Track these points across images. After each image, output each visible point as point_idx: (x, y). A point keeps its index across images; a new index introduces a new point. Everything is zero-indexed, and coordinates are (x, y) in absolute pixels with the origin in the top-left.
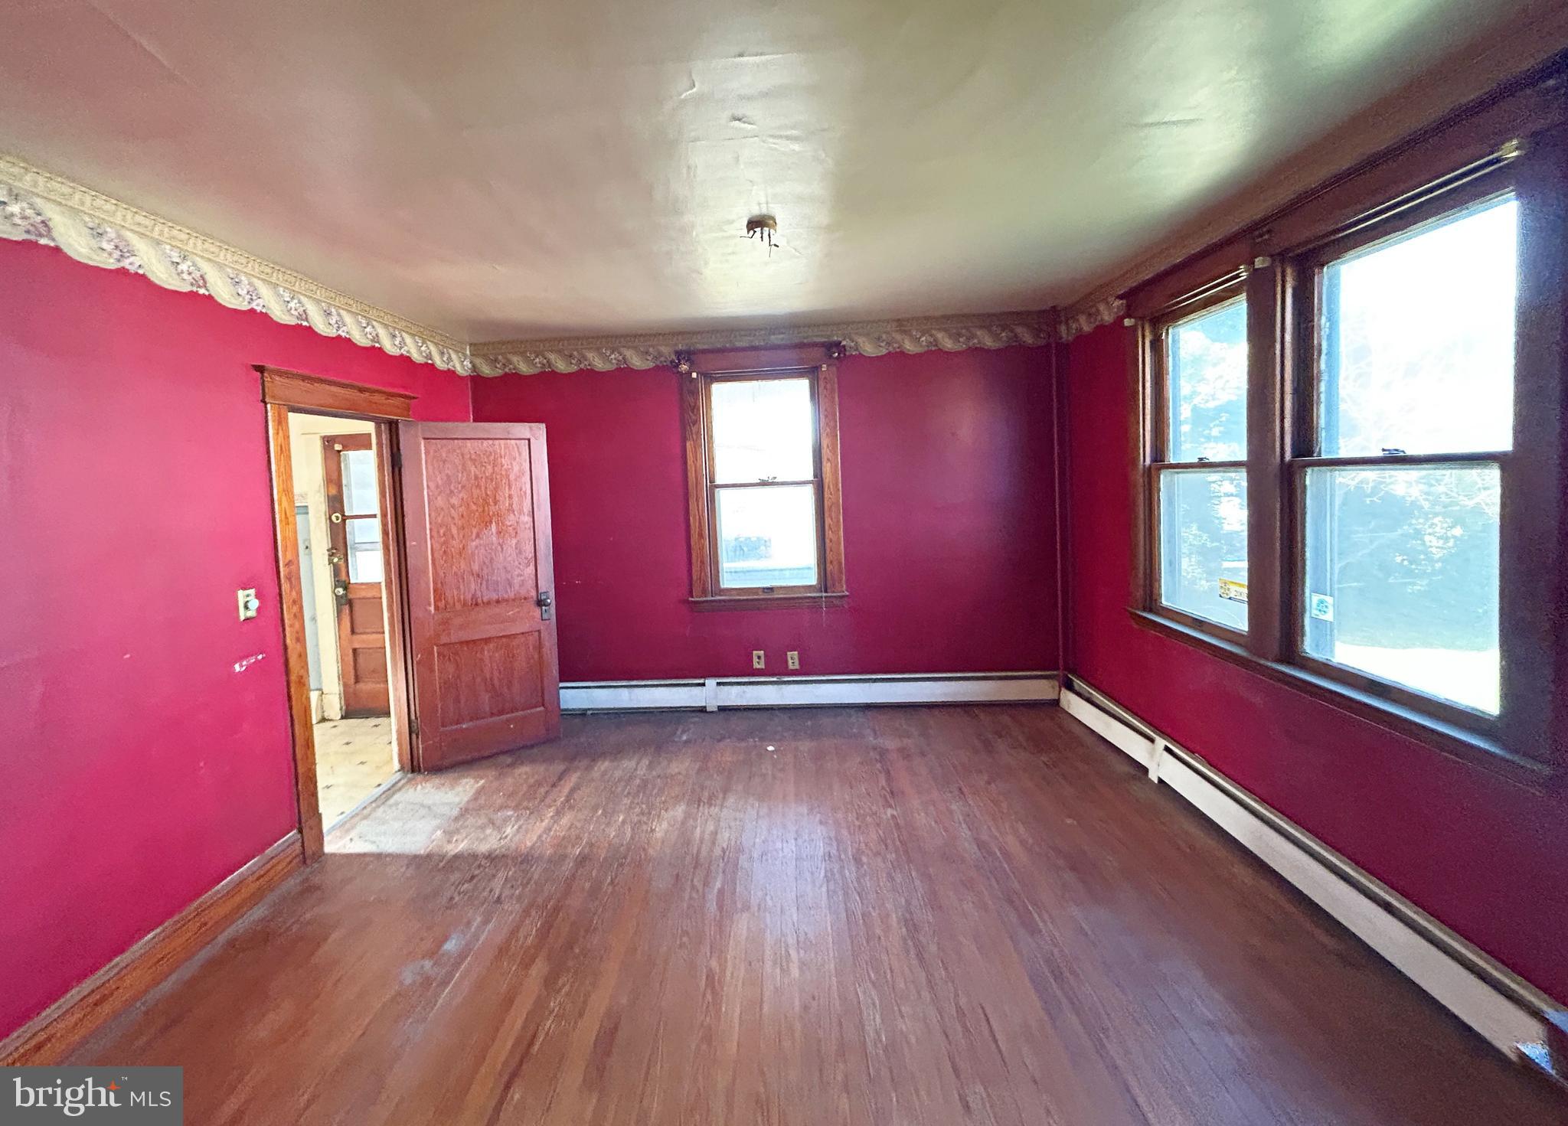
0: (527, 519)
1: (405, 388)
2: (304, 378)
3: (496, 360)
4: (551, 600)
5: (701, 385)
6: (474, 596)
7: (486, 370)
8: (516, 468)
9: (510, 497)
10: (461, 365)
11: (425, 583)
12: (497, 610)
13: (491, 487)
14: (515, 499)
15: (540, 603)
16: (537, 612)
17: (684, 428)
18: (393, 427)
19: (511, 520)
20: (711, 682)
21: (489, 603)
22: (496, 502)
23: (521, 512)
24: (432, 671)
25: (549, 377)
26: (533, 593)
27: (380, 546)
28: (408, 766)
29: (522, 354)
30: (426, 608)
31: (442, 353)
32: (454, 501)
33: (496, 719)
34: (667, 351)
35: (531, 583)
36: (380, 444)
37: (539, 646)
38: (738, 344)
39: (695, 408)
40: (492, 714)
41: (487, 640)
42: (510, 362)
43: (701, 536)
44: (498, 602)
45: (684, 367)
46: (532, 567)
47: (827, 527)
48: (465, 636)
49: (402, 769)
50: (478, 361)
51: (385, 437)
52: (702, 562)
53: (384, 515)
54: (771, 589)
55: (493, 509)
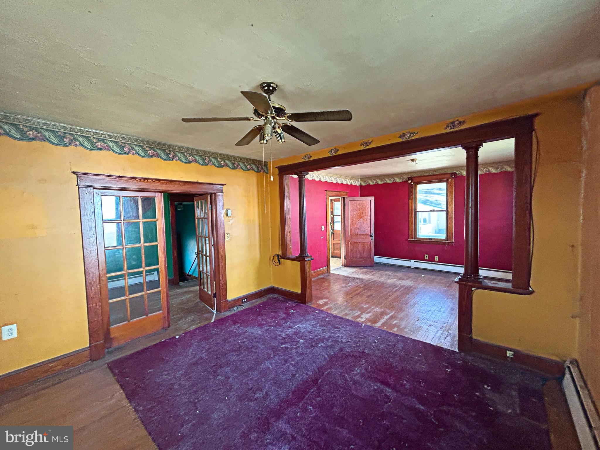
0: (369, 217)
1: (346, 190)
2: (331, 191)
3: (365, 182)
4: (373, 235)
5: (414, 186)
6: (357, 233)
7: (363, 184)
8: (367, 206)
9: (366, 212)
10: (358, 184)
11: (348, 229)
12: (362, 236)
13: (362, 210)
14: (367, 213)
15: (371, 236)
16: (370, 238)
17: (409, 196)
18: (344, 198)
19: (366, 217)
20: (412, 261)
21: (360, 235)
22: (363, 213)
23: (368, 216)
24: (349, 246)
25: (377, 185)
26: (370, 234)
27: (341, 222)
28: (343, 265)
29: (371, 180)
30: (348, 234)
31: (354, 182)
32: (354, 213)
33: (360, 259)
34: (406, 177)
35: (369, 231)
36: (342, 200)
37: (370, 245)
38: (425, 175)
39: (412, 192)
40: (359, 258)
41: (359, 242)
42: (368, 182)
43: (412, 223)
44: (362, 235)
45: (410, 181)
46: (370, 228)
47: (449, 223)
48: (355, 241)
49: (342, 266)
50: (361, 182)
51: (343, 200)
52: (412, 230)
53: (342, 215)
54: (431, 239)
55: (362, 215)
